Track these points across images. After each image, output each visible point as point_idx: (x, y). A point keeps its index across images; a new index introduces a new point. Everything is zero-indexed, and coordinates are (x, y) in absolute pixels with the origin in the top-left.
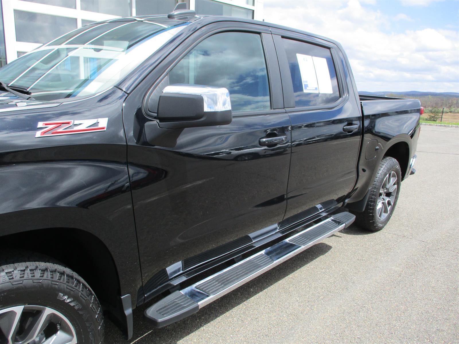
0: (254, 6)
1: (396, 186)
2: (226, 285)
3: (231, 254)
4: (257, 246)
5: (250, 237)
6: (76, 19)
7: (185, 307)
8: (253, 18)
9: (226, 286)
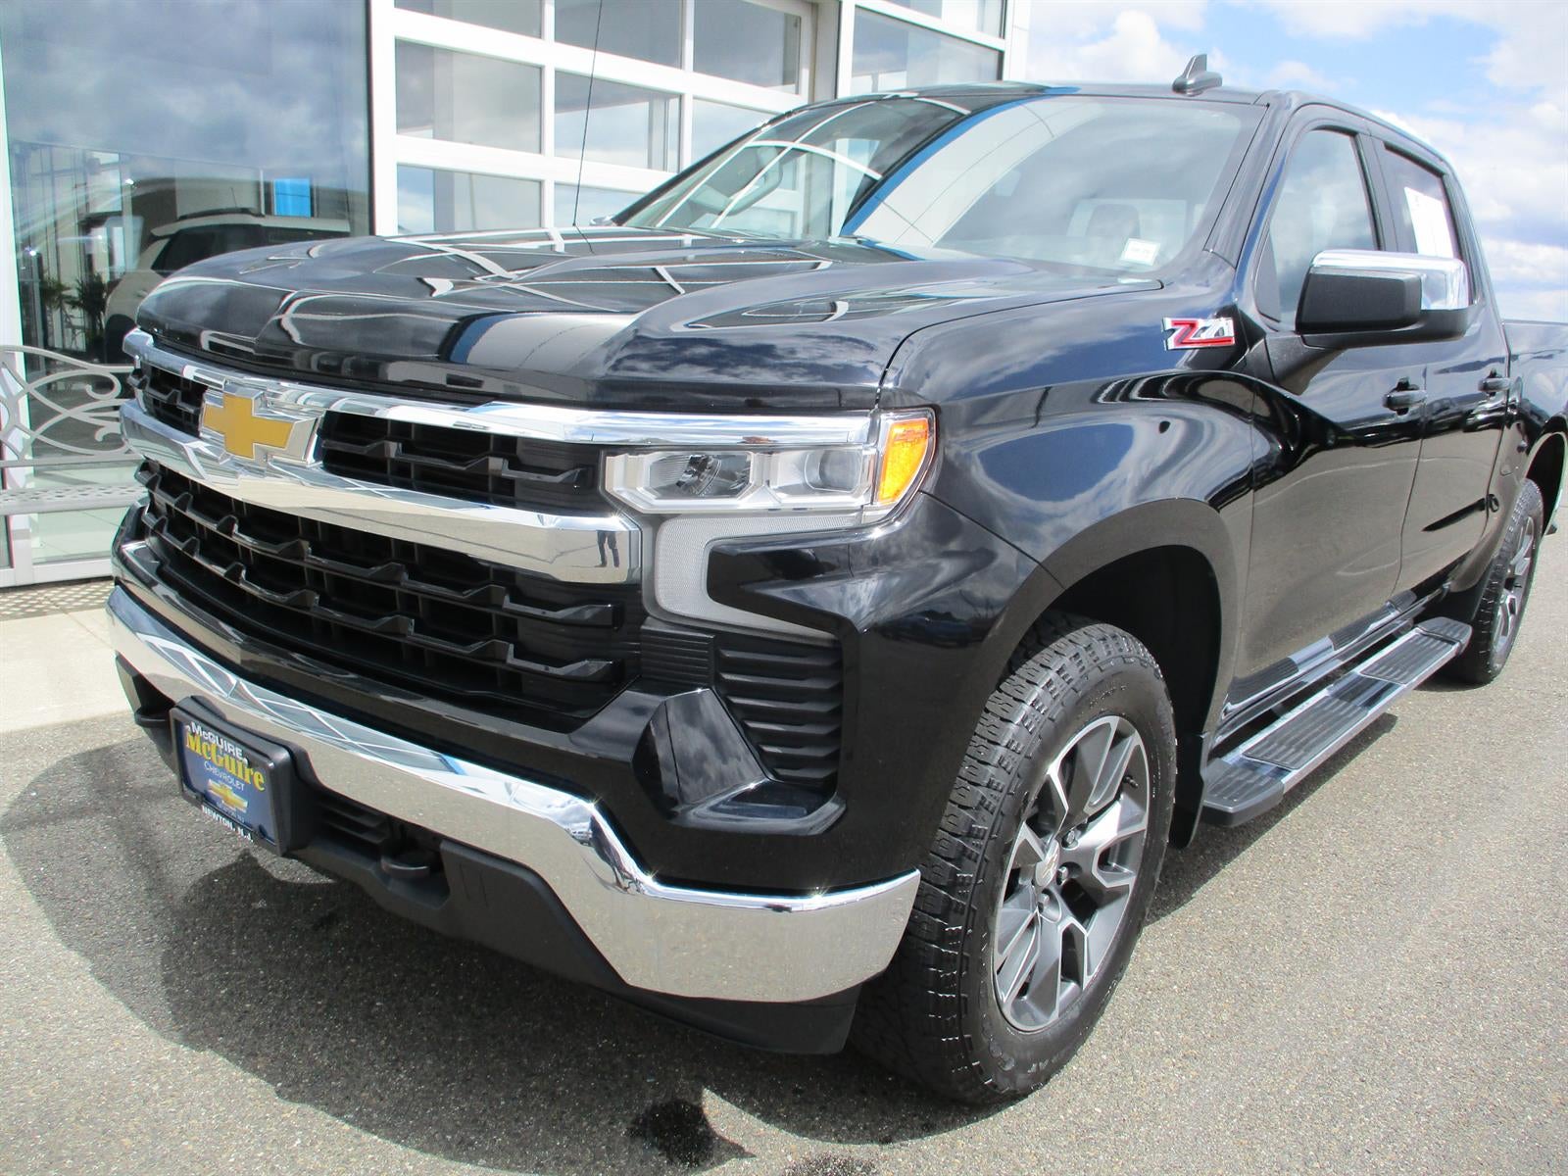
0: (1004, 38)
1: (1528, 559)
2: (1307, 751)
3: (1269, 697)
4: (1311, 680)
5: (1293, 662)
6: (541, 69)
7: (1263, 787)
8: (999, 76)
9: (1310, 755)
